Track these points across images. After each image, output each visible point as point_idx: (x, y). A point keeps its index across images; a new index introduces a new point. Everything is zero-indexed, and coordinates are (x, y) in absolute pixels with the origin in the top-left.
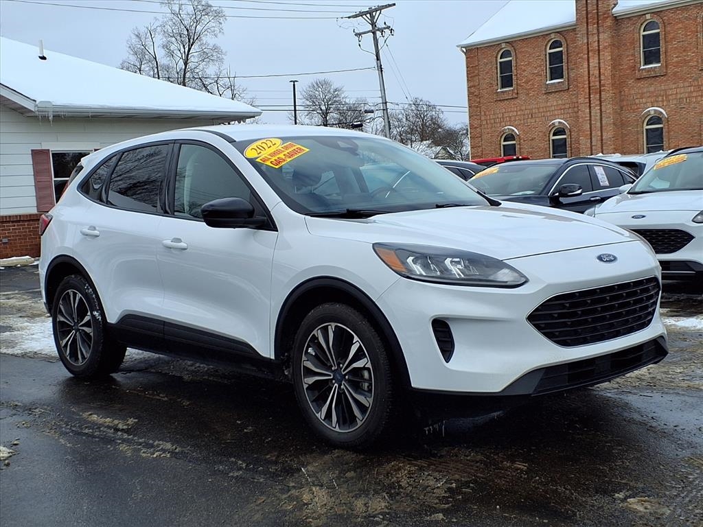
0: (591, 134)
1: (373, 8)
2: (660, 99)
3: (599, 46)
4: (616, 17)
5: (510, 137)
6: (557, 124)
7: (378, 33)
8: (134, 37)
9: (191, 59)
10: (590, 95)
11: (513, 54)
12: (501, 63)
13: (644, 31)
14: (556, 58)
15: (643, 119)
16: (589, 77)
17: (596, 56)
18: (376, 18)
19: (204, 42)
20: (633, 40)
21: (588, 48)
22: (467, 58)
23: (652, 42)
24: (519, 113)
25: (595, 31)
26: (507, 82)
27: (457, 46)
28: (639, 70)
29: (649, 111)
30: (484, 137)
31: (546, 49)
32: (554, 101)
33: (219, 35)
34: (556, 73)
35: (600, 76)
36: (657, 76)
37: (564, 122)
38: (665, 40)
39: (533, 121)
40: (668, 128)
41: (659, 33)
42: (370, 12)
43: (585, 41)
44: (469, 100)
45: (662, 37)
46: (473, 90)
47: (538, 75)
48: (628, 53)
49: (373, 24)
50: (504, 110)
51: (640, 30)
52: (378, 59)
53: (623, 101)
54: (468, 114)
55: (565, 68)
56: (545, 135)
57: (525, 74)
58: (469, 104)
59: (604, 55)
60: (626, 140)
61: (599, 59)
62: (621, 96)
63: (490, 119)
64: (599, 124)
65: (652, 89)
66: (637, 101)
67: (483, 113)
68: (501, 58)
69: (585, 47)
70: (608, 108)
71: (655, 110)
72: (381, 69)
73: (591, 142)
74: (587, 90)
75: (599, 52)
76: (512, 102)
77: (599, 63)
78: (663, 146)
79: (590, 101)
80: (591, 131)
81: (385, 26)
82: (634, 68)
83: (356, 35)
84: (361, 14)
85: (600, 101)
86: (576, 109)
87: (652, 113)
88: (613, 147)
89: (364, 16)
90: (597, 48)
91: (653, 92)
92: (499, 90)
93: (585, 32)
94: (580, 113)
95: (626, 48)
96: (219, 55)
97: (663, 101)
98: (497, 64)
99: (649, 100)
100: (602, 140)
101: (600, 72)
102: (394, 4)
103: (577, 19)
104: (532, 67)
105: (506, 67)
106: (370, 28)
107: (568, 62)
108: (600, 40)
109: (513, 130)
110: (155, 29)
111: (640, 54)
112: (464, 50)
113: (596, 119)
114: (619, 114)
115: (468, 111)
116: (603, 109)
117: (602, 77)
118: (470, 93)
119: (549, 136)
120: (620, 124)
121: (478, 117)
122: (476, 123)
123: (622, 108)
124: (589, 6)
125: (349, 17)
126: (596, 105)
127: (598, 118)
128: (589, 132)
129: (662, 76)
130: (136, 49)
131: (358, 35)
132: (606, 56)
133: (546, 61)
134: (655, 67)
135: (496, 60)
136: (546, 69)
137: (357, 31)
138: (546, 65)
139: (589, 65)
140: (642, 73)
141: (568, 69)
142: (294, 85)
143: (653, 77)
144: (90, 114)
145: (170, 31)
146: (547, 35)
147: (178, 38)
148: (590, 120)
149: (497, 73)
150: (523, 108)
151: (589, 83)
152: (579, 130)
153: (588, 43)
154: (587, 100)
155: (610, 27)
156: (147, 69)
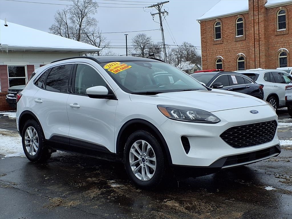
0: (255, 60)
1: (159, 3)
2: (286, 44)
3: (259, 21)
4: (266, 8)
5: (220, 61)
6: (240, 55)
7: (162, 14)
8: (58, 14)
9: (82, 24)
10: (254, 42)
11: (221, 23)
12: (216, 28)
13: (279, 14)
14: (240, 26)
15: (278, 53)
16: (254, 35)
17: (258, 25)
18: (161, 7)
19: (89, 17)
20: (274, 18)
21: (254, 22)
22: (201, 25)
23: (282, 19)
24: (223, 50)
25: (257, 14)
26: (218, 36)
27: (197, 20)
28: (276, 32)
29: (281, 50)
30: (208, 60)
31: (235, 22)
32: (239, 45)
33: (95, 13)
34: (240, 32)
35: (259, 34)
36: (284, 34)
37: (243, 54)
38: (288, 18)
39: (230, 53)
40: (289, 58)
41: (285, 15)
42: (158, 5)
43: (253, 19)
44: (202, 44)
45: (286, 17)
46: (203, 39)
47: (232, 33)
48: (271, 24)
49: (159, 10)
50: (217, 49)
51: (277, 14)
52: (161, 25)
53: (269, 45)
54: (201, 50)
55: (244, 30)
56: (235, 60)
57: (226, 32)
58: (202, 46)
59: (261, 24)
60: (271, 62)
61: (259, 27)
62: (268, 43)
63: (211, 52)
64: (258, 55)
65: (282, 40)
66: (276, 45)
67: (208, 50)
68: (216, 26)
69: (253, 21)
70: (263, 48)
71: (283, 49)
72: (162, 30)
73: (255, 63)
74: (253, 40)
75: (259, 24)
76: (221, 45)
77: (259, 28)
78: (287, 65)
79: (255, 45)
80: (255, 59)
81: (164, 11)
82: (274, 31)
83: (152, 15)
84: (154, 6)
85: (259, 45)
86: (249, 49)
87: (282, 50)
88: (265, 65)
89: (155, 7)
90: (258, 21)
91: (282, 41)
92: (215, 40)
93: (253, 14)
94: (250, 50)
95: (271, 22)
96: (95, 23)
97: (287, 45)
98: (214, 28)
99: (281, 45)
100: (260, 62)
101: (259, 32)
102: (169, 2)
103: (249, 9)
104: (229, 30)
105: (218, 30)
106: (158, 12)
107: (245, 28)
108: (259, 18)
109: (221, 58)
110: (67, 11)
111: (277, 24)
112: (200, 22)
113: (257, 53)
114: (268, 51)
115: (201, 49)
116: (260, 49)
117: (260, 35)
118: (202, 41)
119: (237, 61)
120: (268, 56)
121: (206, 52)
122: (205, 54)
123: (269, 48)
124: (254, 3)
125: (149, 7)
126: (257, 47)
127: (258, 52)
128: (254, 59)
129: (287, 34)
130: (58, 20)
131: (153, 15)
132: (262, 25)
133: (236, 27)
134: (284, 30)
135: (214, 27)
136: (236, 30)
137: (152, 13)
138: (236, 29)
139: (254, 29)
140: (278, 33)
141: (245, 31)
142: (126, 36)
143: (283, 35)
144: (25, 50)
145: (73, 11)
146: (236, 15)
147: (77, 15)
148: (255, 53)
149: (214, 32)
150: (225, 48)
151: (254, 37)
152: (250, 58)
153: (254, 19)
154: (253, 45)
155: (264, 12)
156: (63, 28)
